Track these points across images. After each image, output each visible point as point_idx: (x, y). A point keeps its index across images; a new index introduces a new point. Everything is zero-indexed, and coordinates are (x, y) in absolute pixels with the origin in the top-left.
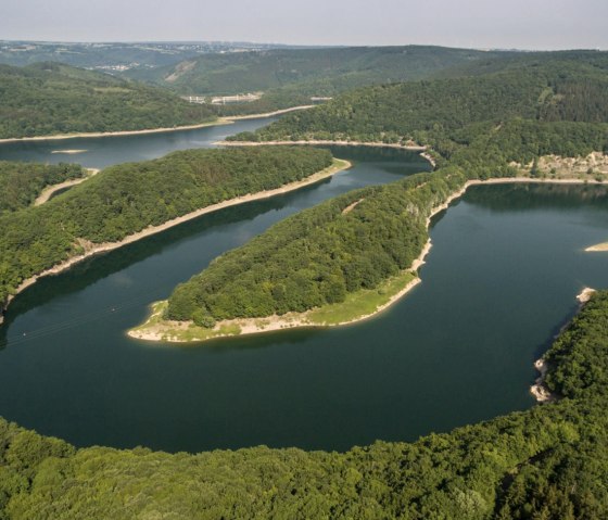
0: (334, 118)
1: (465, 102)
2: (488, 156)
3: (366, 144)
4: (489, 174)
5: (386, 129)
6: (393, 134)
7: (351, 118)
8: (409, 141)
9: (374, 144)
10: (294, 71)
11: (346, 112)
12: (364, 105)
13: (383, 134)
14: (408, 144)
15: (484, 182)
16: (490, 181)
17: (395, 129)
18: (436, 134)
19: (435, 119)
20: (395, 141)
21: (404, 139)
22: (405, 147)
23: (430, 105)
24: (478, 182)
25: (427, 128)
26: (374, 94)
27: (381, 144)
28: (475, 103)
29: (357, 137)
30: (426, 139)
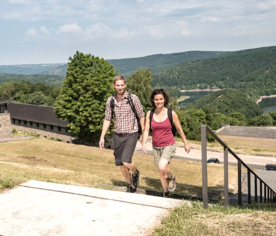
0: (169, 79)
1: (241, 65)
2: (267, 83)
3: (190, 91)
4: (270, 92)
5: (199, 82)
6: (204, 85)
7: (178, 78)
8: (214, 87)
9: (194, 90)
10: (123, 69)
11: (175, 76)
12: (184, 71)
13: (198, 85)
14: (214, 89)
15: (269, 97)
16: (272, 96)
17: (205, 82)
18: (228, 82)
19: (226, 75)
20: (206, 88)
21: (211, 86)
22: (213, 90)
23: (221, 69)
24: (265, 97)
25: (223, 80)
26: (188, 66)
27: (198, 90)
28: (246, 65)
29: (184, 87)
30: (223, 85)
